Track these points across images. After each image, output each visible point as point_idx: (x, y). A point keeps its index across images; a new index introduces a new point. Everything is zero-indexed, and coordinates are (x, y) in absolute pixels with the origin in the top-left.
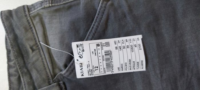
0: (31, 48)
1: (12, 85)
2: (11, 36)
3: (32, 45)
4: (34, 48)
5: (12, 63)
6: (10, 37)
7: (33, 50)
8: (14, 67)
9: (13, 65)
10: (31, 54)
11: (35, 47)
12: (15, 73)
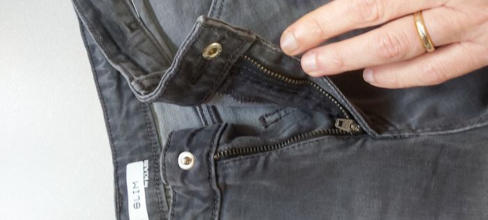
0: (129, 27)
1: (107, 105)
2: (89, 15)
3: (128, 22)
4: (133, 26)
5: (100, 67)
6: (86, 16)
7: (132, 30)
8: (106, 72)
9: (103, 69)
10: (129, 35)
11: (135, 25)
12: (110, 81)
